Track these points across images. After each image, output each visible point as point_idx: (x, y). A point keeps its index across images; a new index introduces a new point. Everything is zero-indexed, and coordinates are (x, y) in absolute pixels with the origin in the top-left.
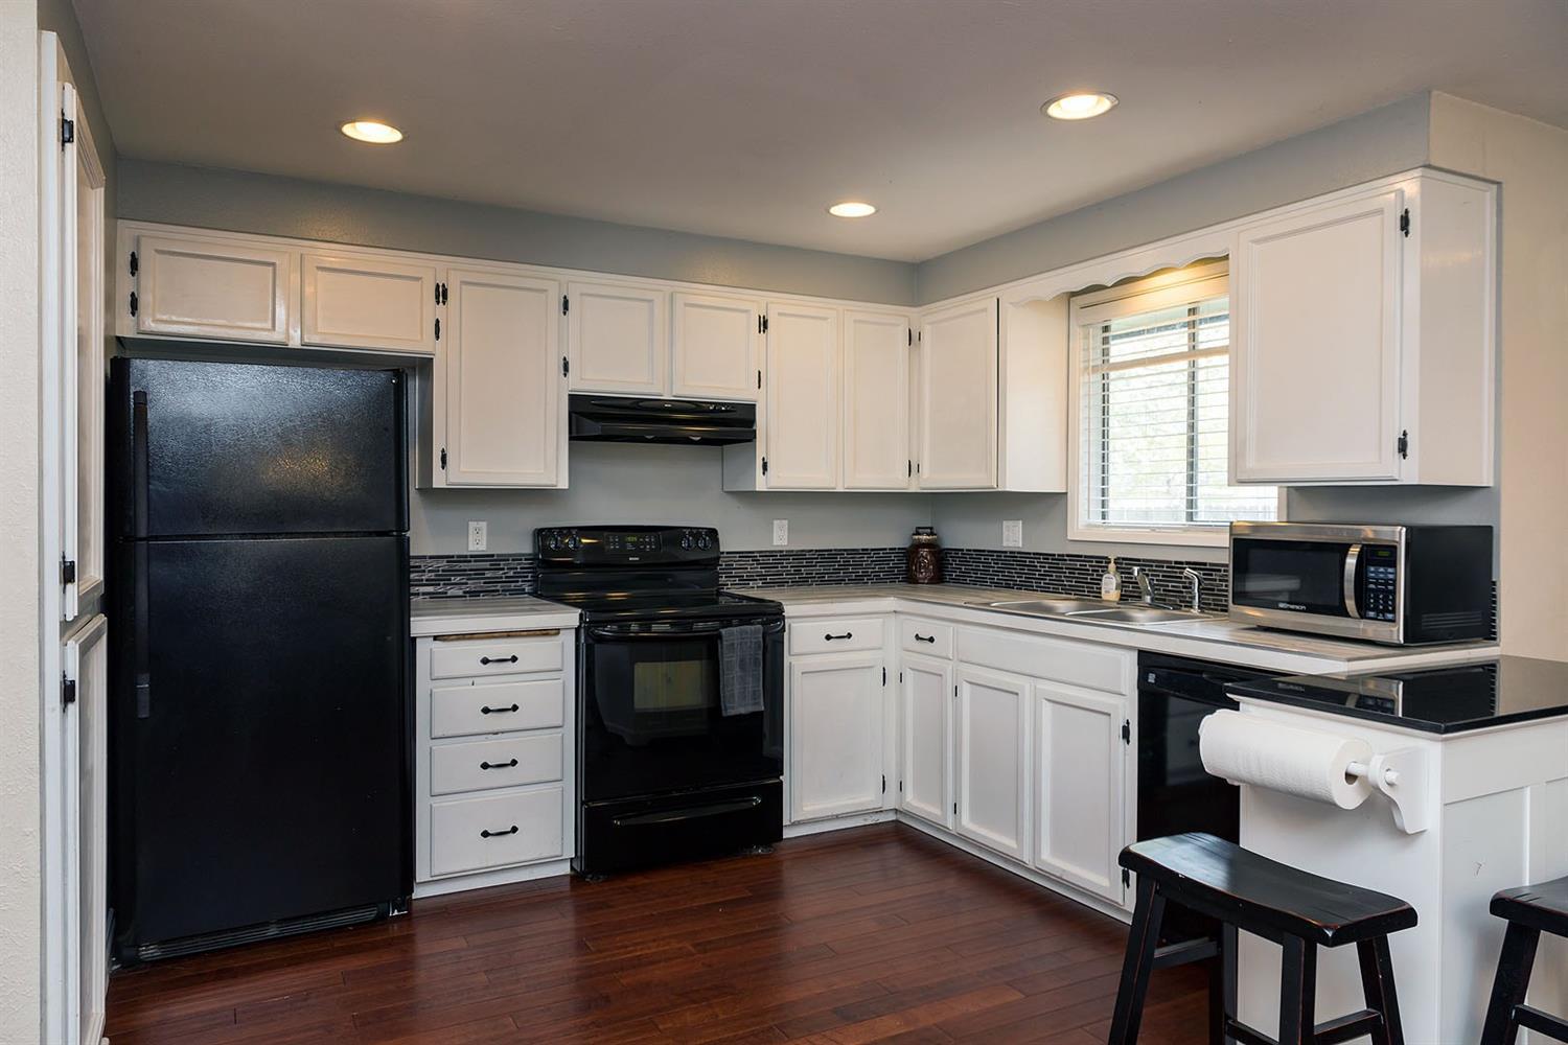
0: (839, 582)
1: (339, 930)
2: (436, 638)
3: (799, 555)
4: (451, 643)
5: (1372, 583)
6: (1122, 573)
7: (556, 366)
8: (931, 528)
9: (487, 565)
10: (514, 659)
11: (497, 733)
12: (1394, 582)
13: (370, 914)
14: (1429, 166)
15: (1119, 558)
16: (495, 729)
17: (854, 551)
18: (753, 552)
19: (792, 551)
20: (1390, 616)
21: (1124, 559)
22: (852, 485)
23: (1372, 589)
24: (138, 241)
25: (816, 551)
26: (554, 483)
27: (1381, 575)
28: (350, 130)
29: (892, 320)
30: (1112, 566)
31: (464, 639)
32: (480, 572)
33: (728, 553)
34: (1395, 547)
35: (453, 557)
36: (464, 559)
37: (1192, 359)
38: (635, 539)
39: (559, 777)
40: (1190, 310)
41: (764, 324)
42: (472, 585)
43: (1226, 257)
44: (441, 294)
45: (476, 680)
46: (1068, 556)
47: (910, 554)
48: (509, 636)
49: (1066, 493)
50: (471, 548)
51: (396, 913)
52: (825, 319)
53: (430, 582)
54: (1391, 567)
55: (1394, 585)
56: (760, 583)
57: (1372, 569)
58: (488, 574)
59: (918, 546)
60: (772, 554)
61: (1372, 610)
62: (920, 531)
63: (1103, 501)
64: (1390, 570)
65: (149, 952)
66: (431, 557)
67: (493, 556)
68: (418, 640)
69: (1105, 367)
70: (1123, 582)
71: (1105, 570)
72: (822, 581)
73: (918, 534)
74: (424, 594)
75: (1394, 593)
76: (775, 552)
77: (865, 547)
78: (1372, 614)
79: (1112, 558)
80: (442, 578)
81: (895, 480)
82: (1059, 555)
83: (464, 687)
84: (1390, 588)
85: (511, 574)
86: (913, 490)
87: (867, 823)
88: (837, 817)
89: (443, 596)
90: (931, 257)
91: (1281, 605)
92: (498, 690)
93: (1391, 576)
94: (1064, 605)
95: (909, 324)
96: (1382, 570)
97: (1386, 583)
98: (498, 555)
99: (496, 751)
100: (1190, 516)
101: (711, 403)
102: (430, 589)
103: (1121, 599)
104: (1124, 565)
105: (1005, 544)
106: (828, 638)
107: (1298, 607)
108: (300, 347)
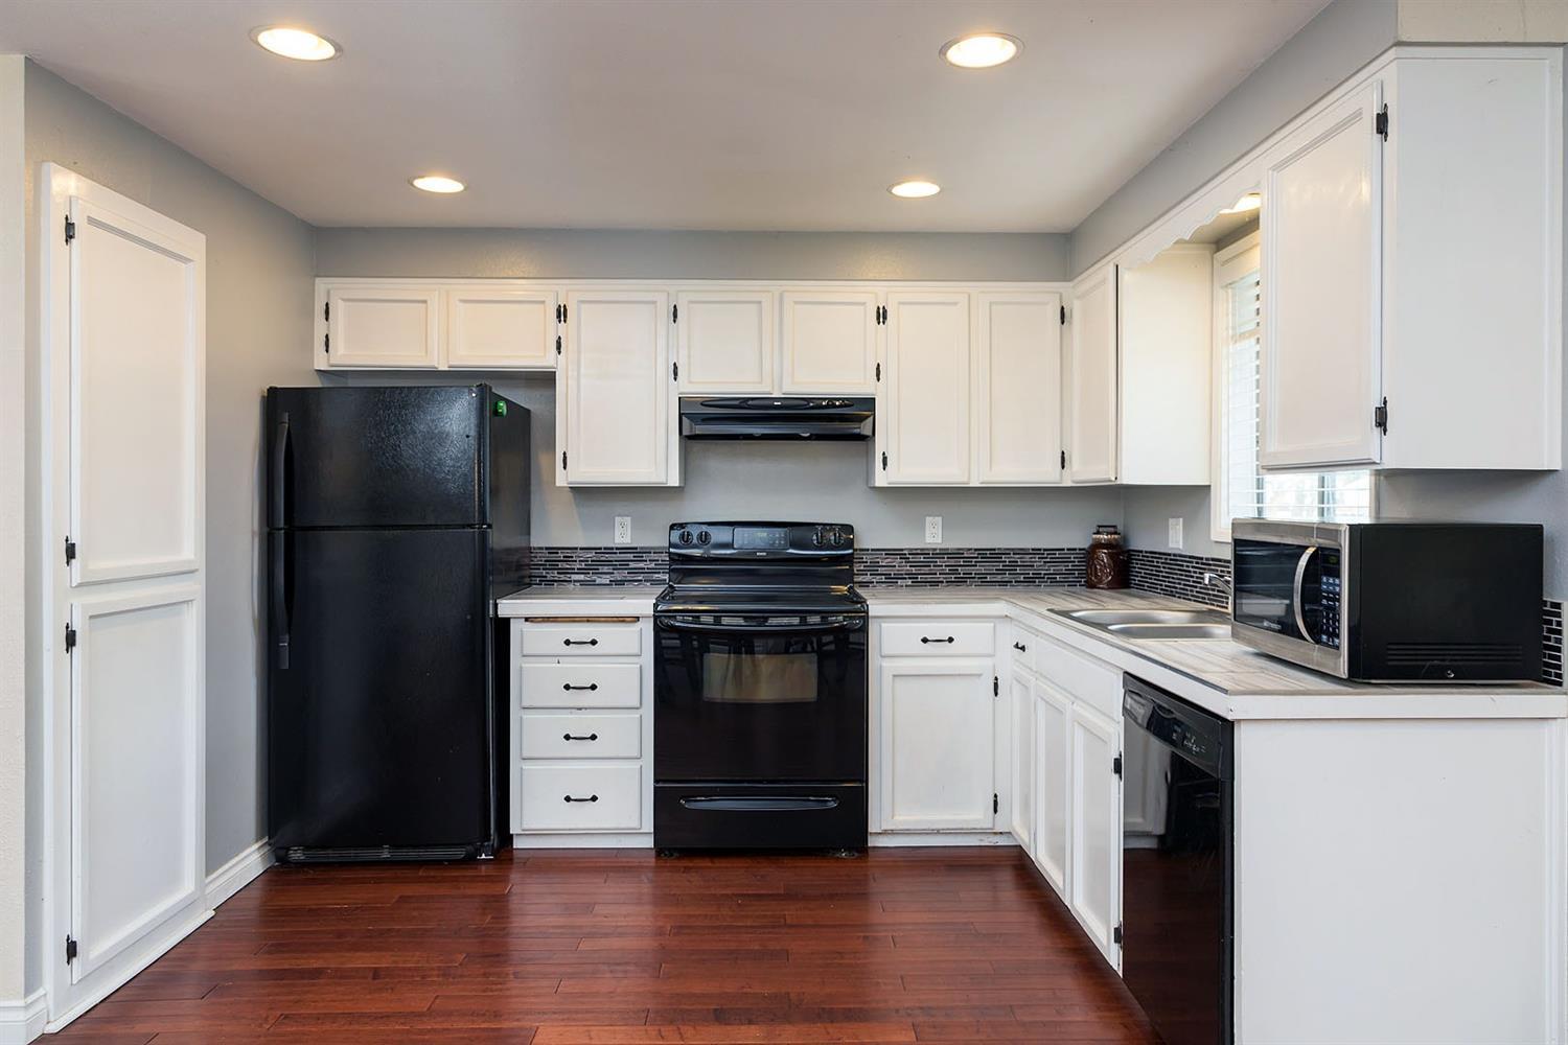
0: (1004, 583)
1: (438, 863)
2: (527, 619)
3: (957, 554)
4: (539, 625)
5: (1325, 597)
7: (664, 371)
8: (1114, 527)
9: (631, 556)
10: (594, 642)
11: (580, 709)
12: (1336, 598)
13: (460, 853)
14: (1399, 44)
16: (581, 705)
17: (1022, 552)
18: (902, 550)
19: (948, 549)
20: (1337, 641)
22: (986, 479)
23: (1324, 606)
24: (328, 292)
25: (976, 550)
26: (664, 481)
27: (1331, 589)
28: (420, 183)
29: (1036, 299)
31: (548, 621)
32: (624, 564)
33: (872, 550)
34: (1340, 552)
35: (600, 549)
36: (609, 550)
38: (765, 534)
39: (636, 754)
41: (882, 315)
42: (618, 576)
44: (562, 314)
45: (561, 659)
46: (1212, 560)
47: (1090, 553)
48: (588, 621)
49: (1209, 486)
50: (616, 541)
51: (483, 856)
52: (955, 304)
53: (581, 571)
54: (1337, 577)
55: (1339, 600)
56: (909, 582)
57: (1325, 580)
58: (632, 565)
59: (1097, 545)
60: (923, 552)
61: (1324, 633)
62: (1101, 530)
63: (1258, 494)
64: (1337, 581)
65: (297, 855)
66: (581, 549)
67: (636, 548)
68: (512, 620)
72: (984, 581)
73: (1098, 533)
74: (575, 581)
75: (1340, 611)
76: (927, 549)
77: (1037, 547)
78: (1324, 638)
80: (592, 567)
81: (1045, 473)
83: (551, 665)
84: (1337, 604)
85: (653, 565)
86: (1068, 483)
87: (983, 844)
88: (938, 832)
89: (592, 583)
90: (1076, 225)
91: (1265, 623)
92: (580, 669)
93: (1337, 590)
95: (1061, 302)
96: (1331, 581)
98: (642, 548)
99: (580, 724)
101: (825, 399)
102: (582, 577)
105: (1171, 545)
106: (925, 640)
107: (1276, 626)
108: (447, 369)
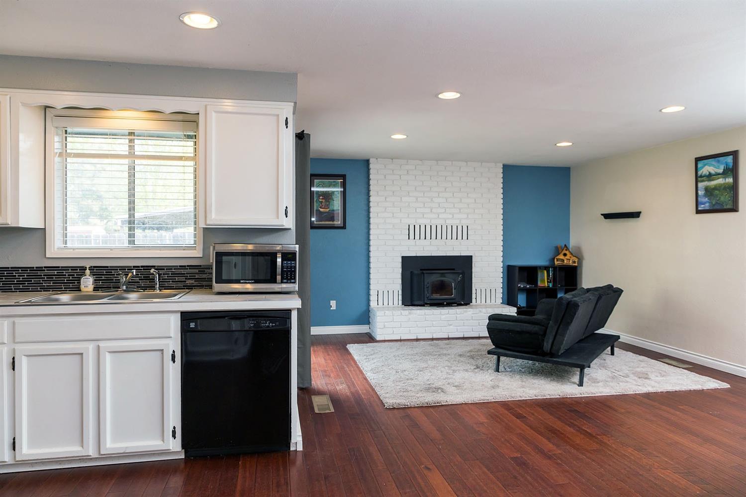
5: (285, 268)
6: (95, 275)
12: (295, 267)
15: (91, 267)
20: (293, 281)
21: (94, 267)
23: (285, 271)
27: (289, 265)
30: (88, 272)
34: (295, 253)
37: (133, 159)
40: (129, 133)
43: (198, 114)
46: (45, 267)
49: (45, 229)
54: (293, 261)
57: (285, 262)
61: (285, 279)
64: (293, 262)
69: (64, 154)
70: (95, 280)
71: (83, 274)
75: (295, 271)
78: (285, 281)
79: (88, 267)
82: (36, 267)
84: (293, 269)
91: (242, 281)
93: (293, 265)
94: (65, 297)
96: (289, 262)
97: (291, 267)
100: (132, 242)
103: (94, 290)
104: (97, 271)
107: (250, 282)
